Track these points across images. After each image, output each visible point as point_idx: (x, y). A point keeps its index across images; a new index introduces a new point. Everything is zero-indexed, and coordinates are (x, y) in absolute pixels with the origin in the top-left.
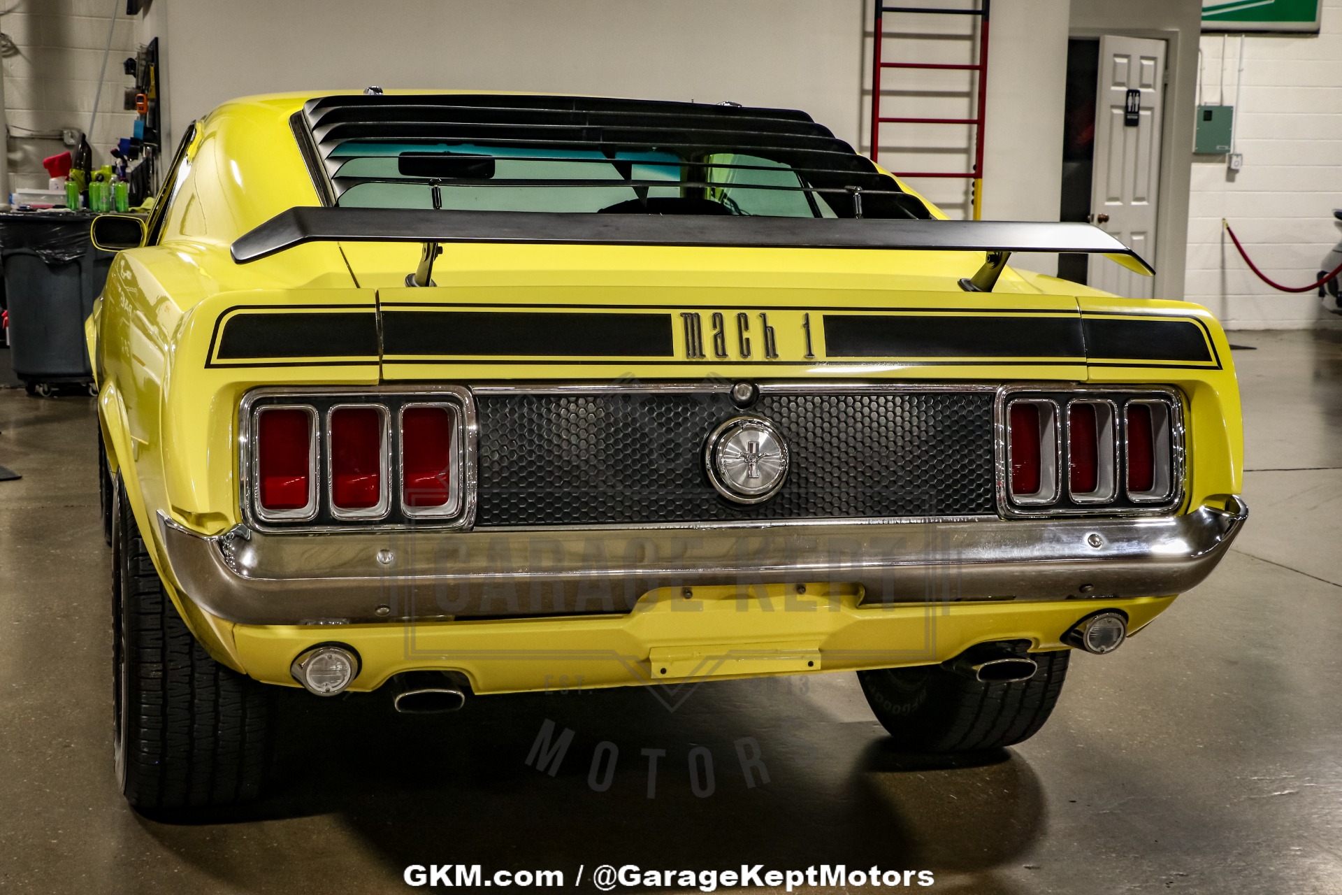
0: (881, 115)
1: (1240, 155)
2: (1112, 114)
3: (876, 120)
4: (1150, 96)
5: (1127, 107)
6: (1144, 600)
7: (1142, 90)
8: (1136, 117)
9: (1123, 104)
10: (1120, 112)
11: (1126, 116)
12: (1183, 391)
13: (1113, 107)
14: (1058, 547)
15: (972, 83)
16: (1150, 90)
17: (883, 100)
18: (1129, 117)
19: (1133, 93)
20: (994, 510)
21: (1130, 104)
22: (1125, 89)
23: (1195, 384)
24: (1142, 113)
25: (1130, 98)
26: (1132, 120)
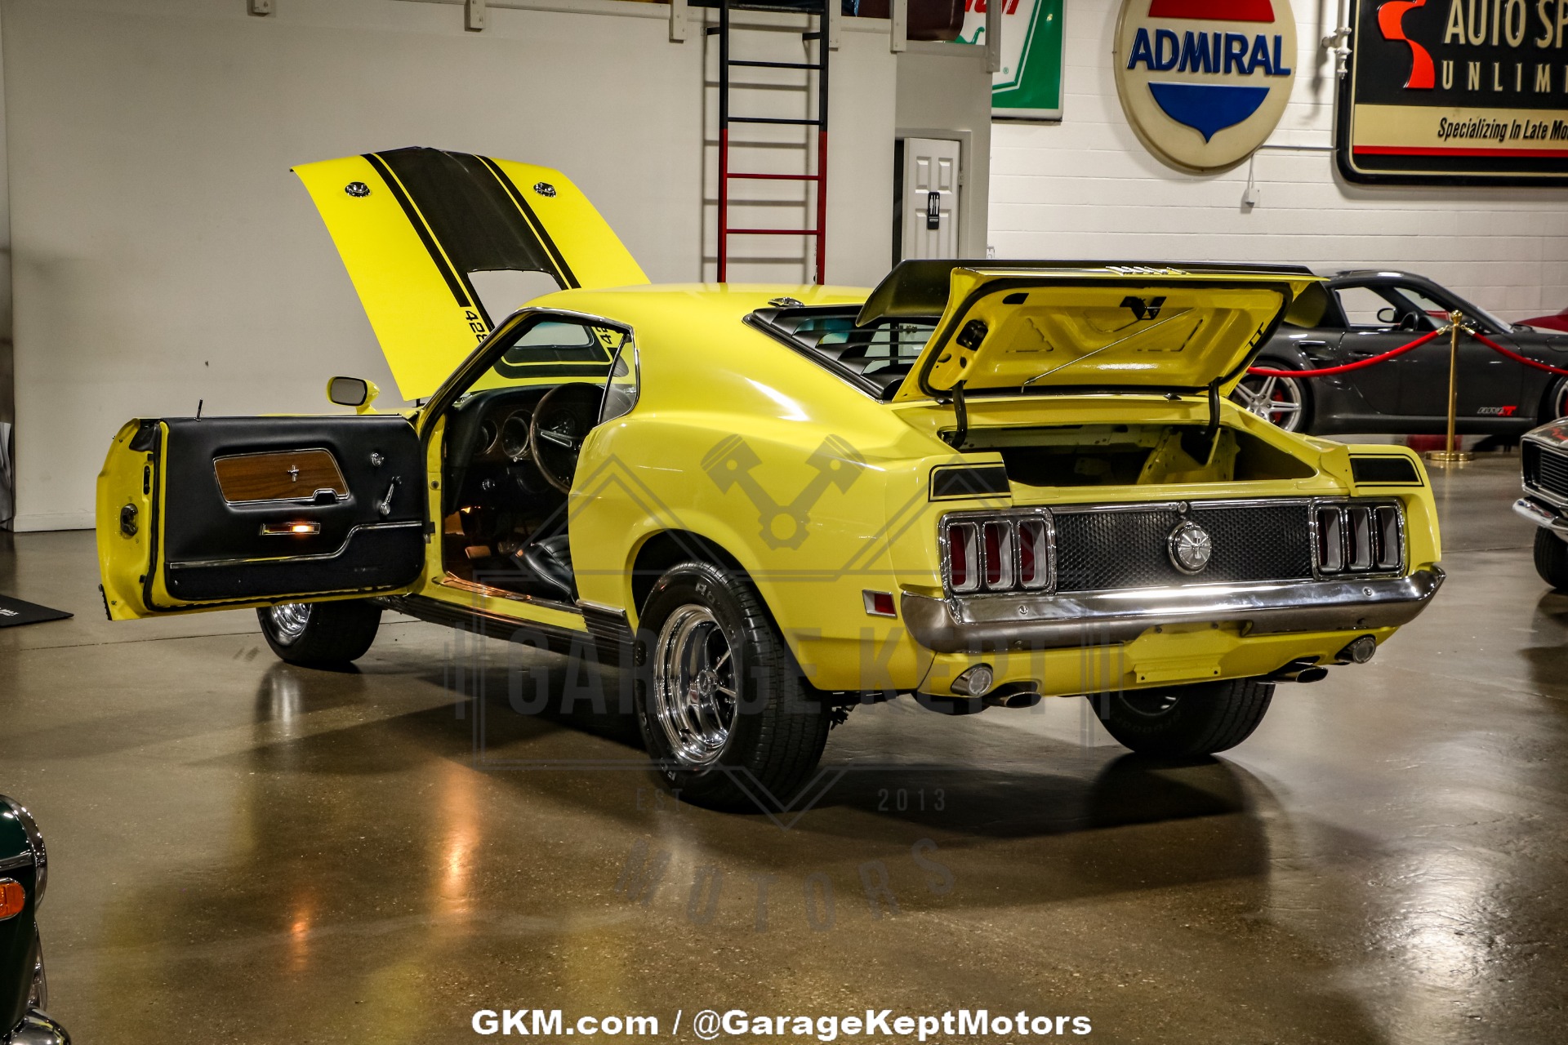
0: (729, 226)
1: (992, 248)
2: (917, 217)
3: (723, 232)
4: (948, 197)
5: (929, 209)
6: (1385, 629)
7: (941, 192)
8: (937, 220)
9: (926, 207)
10: (923, 215)
11: (928, 219)
12: (1403, 501)
13: (918, 210)
14: (1350, 596)
15: (807, 192)
16: (947, 192)
17: (731, 210)
18: (931, 220)
19: (934, 195)
20: (1311, 575)
21: (931, 207)
22: (928, 192)
23: (1411, 496)
24: (941, 215)
25: (931, 200)
26: (933, 223)
